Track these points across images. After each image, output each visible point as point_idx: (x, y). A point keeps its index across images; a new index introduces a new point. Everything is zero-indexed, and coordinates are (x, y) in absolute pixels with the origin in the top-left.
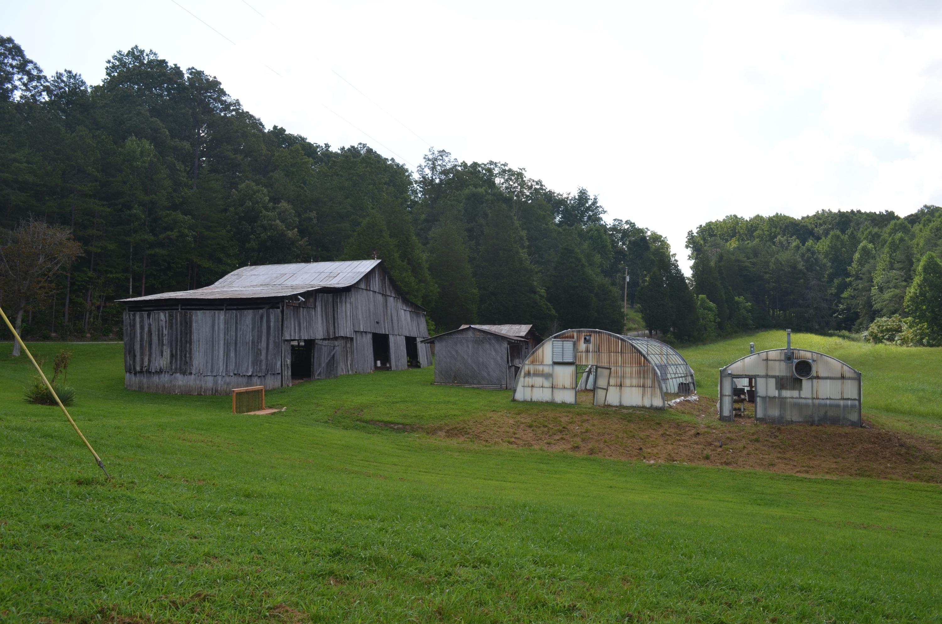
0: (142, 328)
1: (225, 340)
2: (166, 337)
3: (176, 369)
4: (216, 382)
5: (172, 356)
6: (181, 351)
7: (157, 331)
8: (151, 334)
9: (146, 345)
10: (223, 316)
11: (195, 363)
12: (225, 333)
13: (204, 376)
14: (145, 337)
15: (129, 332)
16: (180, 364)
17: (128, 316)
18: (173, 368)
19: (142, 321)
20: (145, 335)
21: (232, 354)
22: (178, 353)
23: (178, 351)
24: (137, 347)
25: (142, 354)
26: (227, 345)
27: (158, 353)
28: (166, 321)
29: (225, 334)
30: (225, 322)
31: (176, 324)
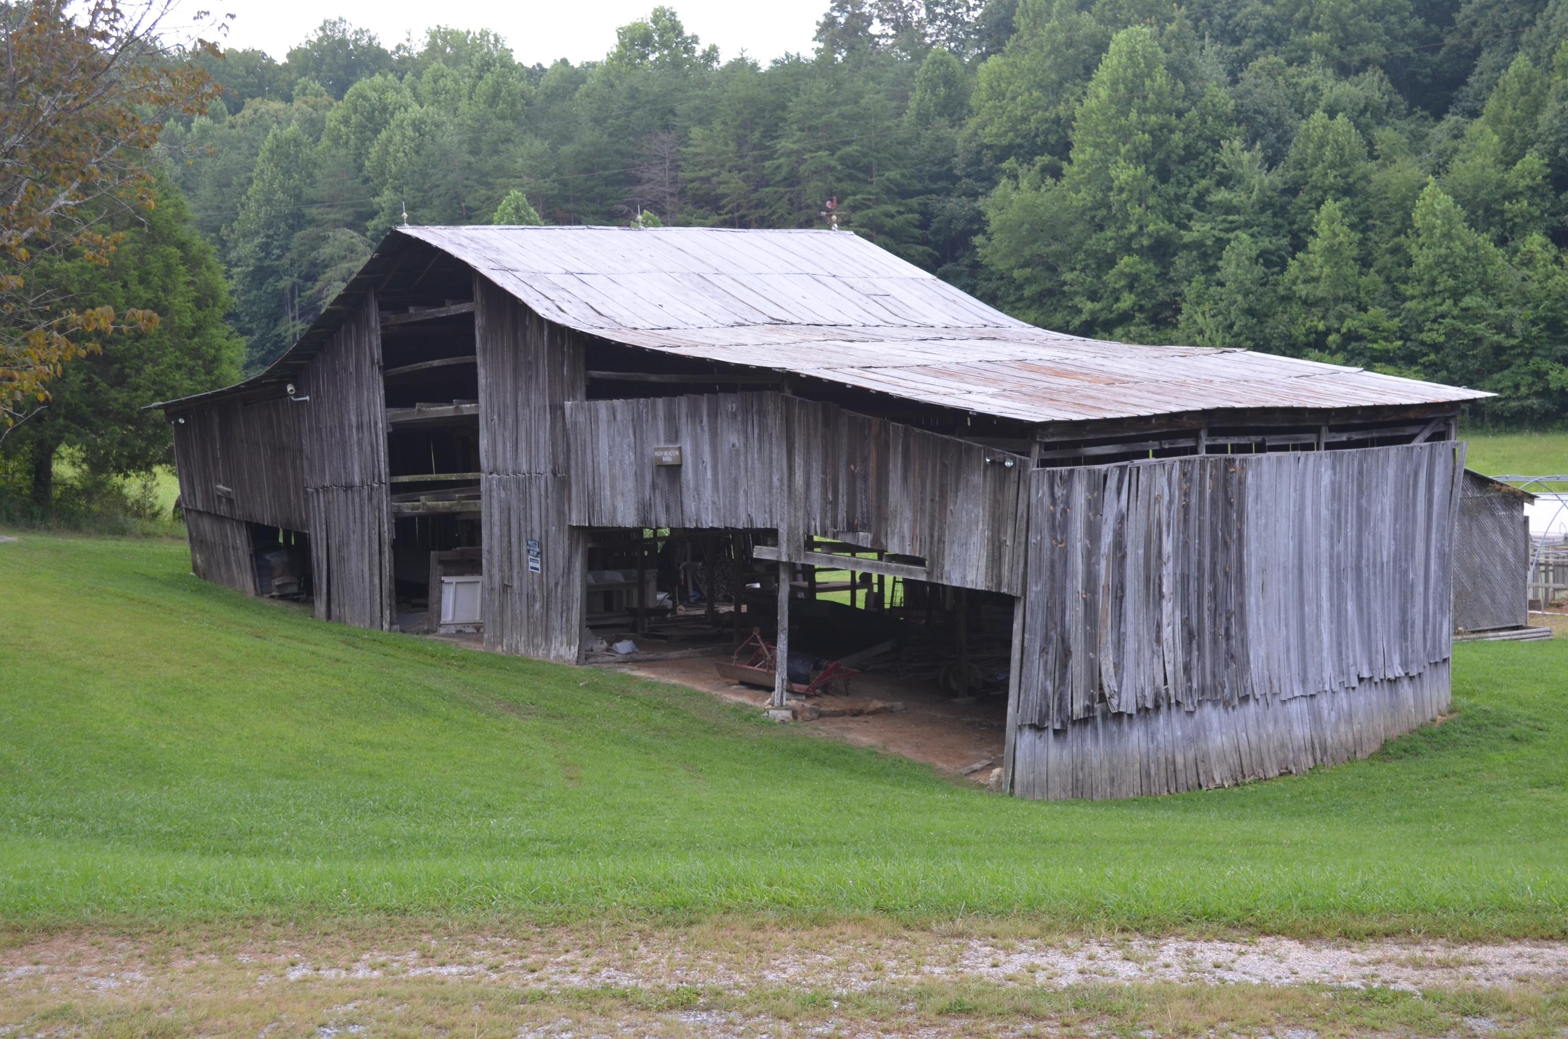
0: (1093, 532)
1: (1331, 558)
2: (1170, 565)
3: (1203, 690)
4: (1316, 717)
5: (1190, 636)
6: (1214, 614)
7: (1142, 544)
8: (1124, 557)
9: (1105, 603)
10: (1329, 472)
11: (1257, 654)
12: (1332, 532)
13: (1284, 702)
14: (1103, 572)
15: (1046, 554)
16: (1214, 665)
17: (1046, 488)
18: (1195, 686)
19: (1095, 506)
20: (1103, 563)
21: (1351, 607)
22: (1207, 623)
23: (1206, 613)
24: (1075, 612)
25: (1092, 642)
26: (1337, 575)
27: (1143, 630)
28: (1171, 502)
29: (1332, 538)
30: (1333, 494)
31: (1201, 511)
